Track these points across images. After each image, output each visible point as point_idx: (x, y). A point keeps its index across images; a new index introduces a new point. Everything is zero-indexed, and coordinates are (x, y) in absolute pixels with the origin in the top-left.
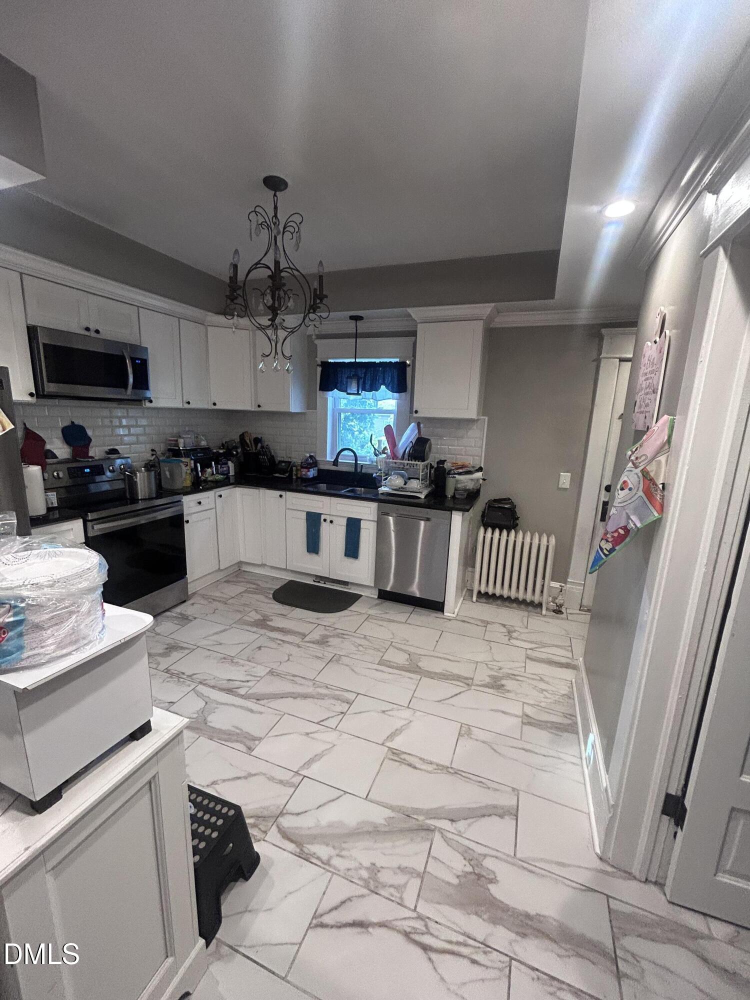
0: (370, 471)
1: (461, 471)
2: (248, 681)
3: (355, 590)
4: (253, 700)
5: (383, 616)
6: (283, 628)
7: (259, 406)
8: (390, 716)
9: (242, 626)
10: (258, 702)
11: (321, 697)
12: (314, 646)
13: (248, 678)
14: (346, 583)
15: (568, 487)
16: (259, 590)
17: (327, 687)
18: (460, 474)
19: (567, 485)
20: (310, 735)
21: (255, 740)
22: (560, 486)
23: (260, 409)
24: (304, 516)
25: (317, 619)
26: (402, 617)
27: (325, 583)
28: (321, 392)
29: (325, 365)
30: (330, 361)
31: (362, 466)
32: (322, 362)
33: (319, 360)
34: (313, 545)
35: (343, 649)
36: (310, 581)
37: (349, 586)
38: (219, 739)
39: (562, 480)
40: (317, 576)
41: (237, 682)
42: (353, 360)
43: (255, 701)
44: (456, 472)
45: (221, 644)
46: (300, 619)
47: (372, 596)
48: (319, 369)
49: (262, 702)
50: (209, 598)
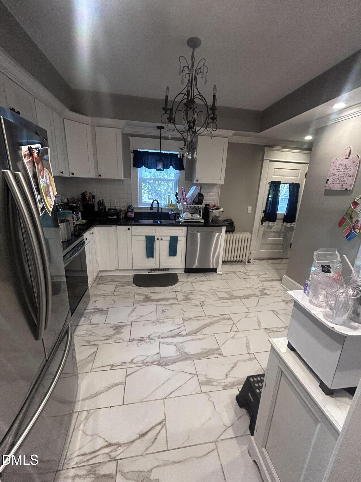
0: (167, 211)
1: (214, 208)
2: (180, 328)
3: (172, 272)
4: (193, 335)
5: (196, 280)
6: (162, 298)
7: (100, 176)
8: (249, 318)
9: (140, 304)
10: (197, 334)
11: (218, 321)
12: (186, 302)
13: (179, 326)
14: (167, 269)
15: (251, 212)
16: (123, 284)
17: (214, 316)
18: (213, 210)
19: (250, 212)
20: (234, 337)
21: (218, 350)
22: (248, 212)
23: (100, 177)
24: (144, 238)
25: (171, 289)
26: (204, 278)
27: (155, 272)
28: (135, 168)
29: (136, 153)
30: (139, 150)
31: (162, 209)
32: (134, 151)
33: (132, 149)
34: (150, 253)
35: (200, 299)
36: (146, 273)
37: (169, 270)
38: (203, 357)
39: (249, 209)
40: (150, 269)
41: (175, 331)
42: (159, 152)
43: (194, 334)
44: (212, 209)
45: (142, 316)
46: (164, 292)
47: (182, 273)
48: (132, 155)
49: (198, 334)
50: (101, 296)
